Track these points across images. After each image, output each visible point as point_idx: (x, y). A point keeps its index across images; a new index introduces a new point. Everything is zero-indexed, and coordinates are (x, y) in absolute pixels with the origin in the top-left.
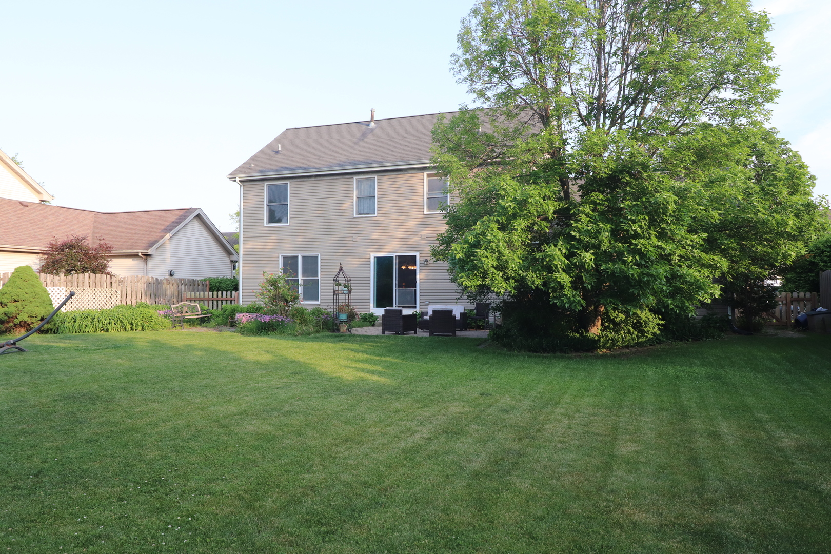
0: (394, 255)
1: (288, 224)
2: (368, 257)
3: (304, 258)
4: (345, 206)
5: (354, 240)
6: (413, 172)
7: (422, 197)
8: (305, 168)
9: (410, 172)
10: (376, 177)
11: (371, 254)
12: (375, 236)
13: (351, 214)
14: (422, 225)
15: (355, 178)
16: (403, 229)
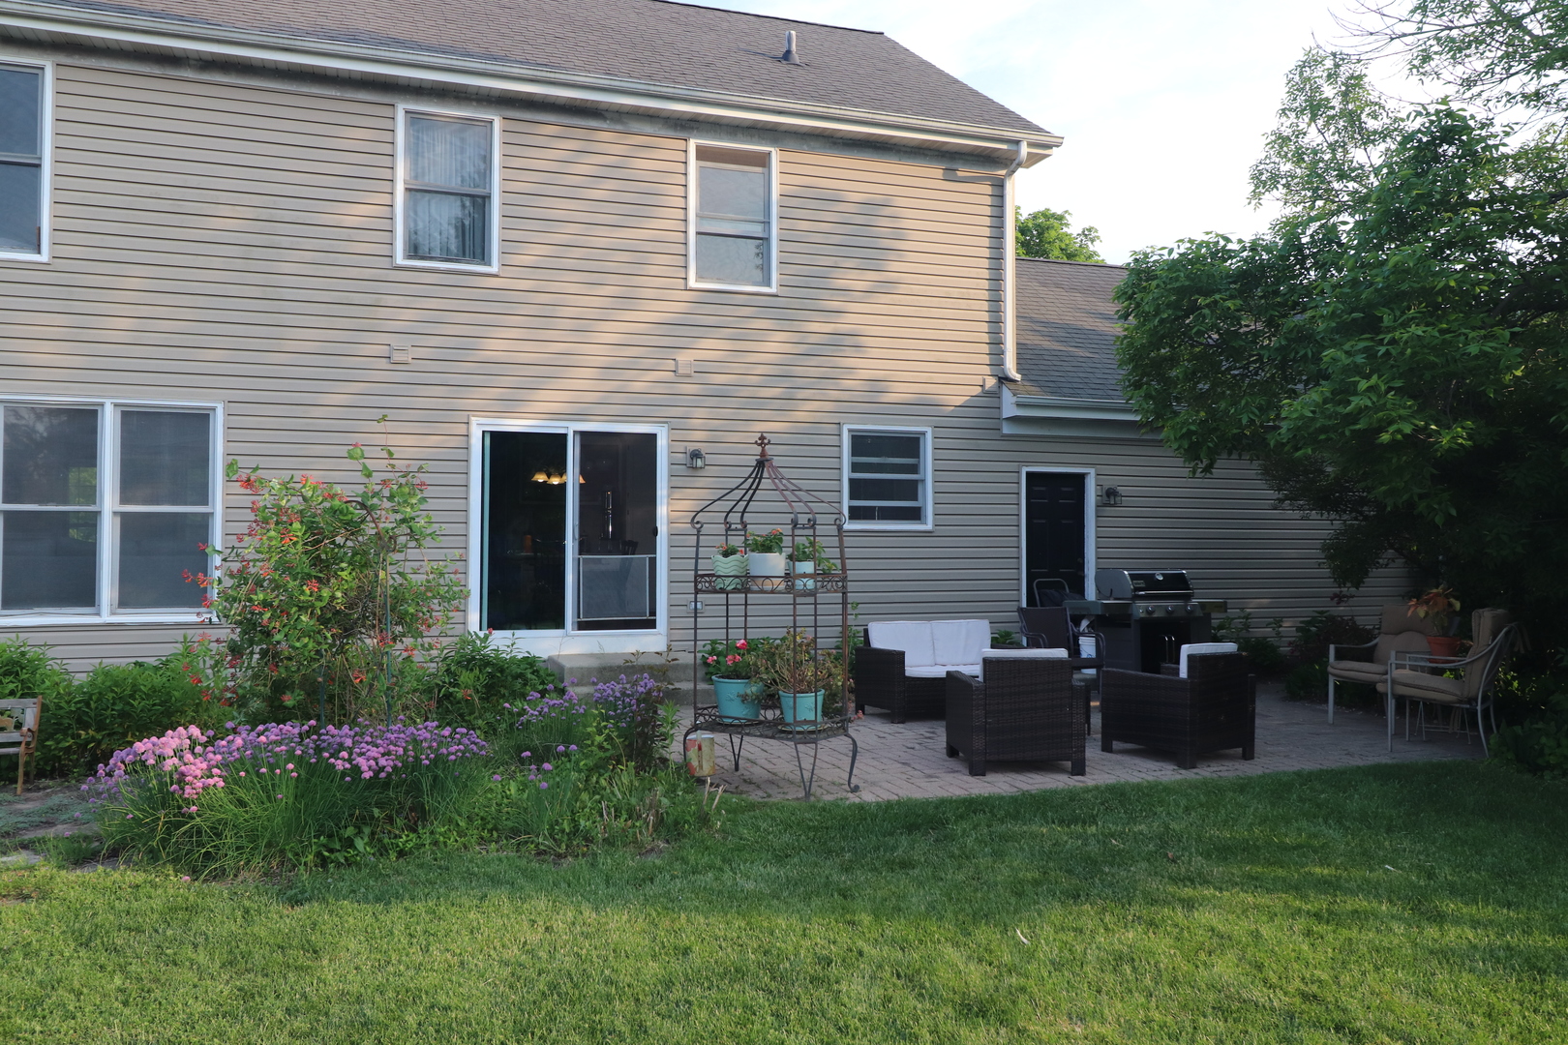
0: (570, 428)
1: (44, 257)
2: (461, 429)
3: (133, 420)
4: (357, 214)
5: (397, 357)
6: (648, 128)
7: (681, 226)
8: (122, 9)
9: (636, 126)
10: (498, 124)
11: (474, 420)
12: (496, 347)
13: (384, 250)
14: (683, 329)
15: (402, 107)
16: (610, 332)
